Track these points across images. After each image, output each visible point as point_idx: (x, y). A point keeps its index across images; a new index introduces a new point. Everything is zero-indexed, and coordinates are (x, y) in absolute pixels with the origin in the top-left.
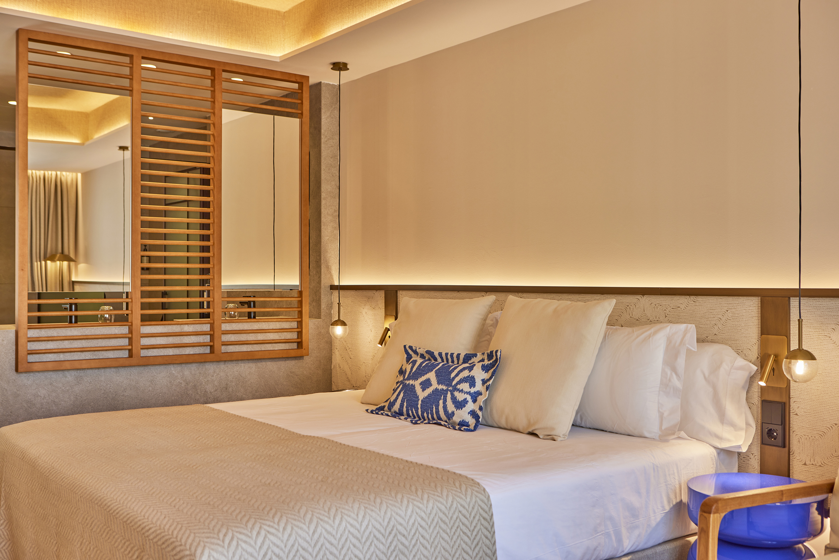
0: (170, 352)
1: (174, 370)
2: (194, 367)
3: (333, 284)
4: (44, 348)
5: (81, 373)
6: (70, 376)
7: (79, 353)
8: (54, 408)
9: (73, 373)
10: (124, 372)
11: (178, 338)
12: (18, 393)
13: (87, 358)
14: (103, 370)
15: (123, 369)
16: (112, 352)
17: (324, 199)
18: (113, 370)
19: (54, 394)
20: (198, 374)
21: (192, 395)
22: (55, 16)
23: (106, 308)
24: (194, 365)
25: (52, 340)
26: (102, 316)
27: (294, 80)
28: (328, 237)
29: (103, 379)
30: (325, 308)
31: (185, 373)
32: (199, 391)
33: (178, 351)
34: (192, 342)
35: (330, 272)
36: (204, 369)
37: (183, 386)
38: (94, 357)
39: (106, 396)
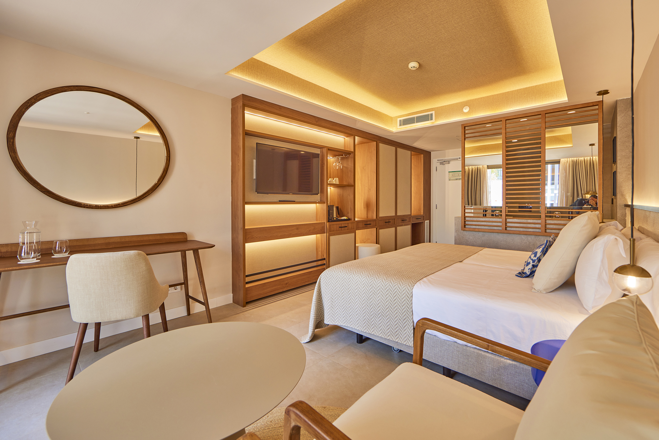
0: (522, 230)
1: (523, 237)
2: (533, 237)
3: (627, 204)
4: (471, 224)
5: (485, 233)
6: (481, 234)
7: (484, 226)
8: (475, 243)
9: (482, 233)
10: (501, 235)
11: (525, 224)
12: (463, 237)
13: (486, 228)
14: (492, 233)
15: (500, 234)
16: (496, 227)
17: (619, 160)
18: (496, 233)
19: (475, 239)
20: (535, 240)
21: (532, 248)
22: (467, 118)
23: (497, 212)
24: (533, 236)
25: (474, 221)
26: (495, 214)
27: (592, 105)
28: (623, 179)
29: (492, 236)
30: (620, 216)
31: (529, 239)
32: (536, 247)
33: (525, 230)
34: (532, 227)
35: (625, 198)
36: (538, 238)
37: (528, 243)
38: (489, 228)
39: (494, 242)
